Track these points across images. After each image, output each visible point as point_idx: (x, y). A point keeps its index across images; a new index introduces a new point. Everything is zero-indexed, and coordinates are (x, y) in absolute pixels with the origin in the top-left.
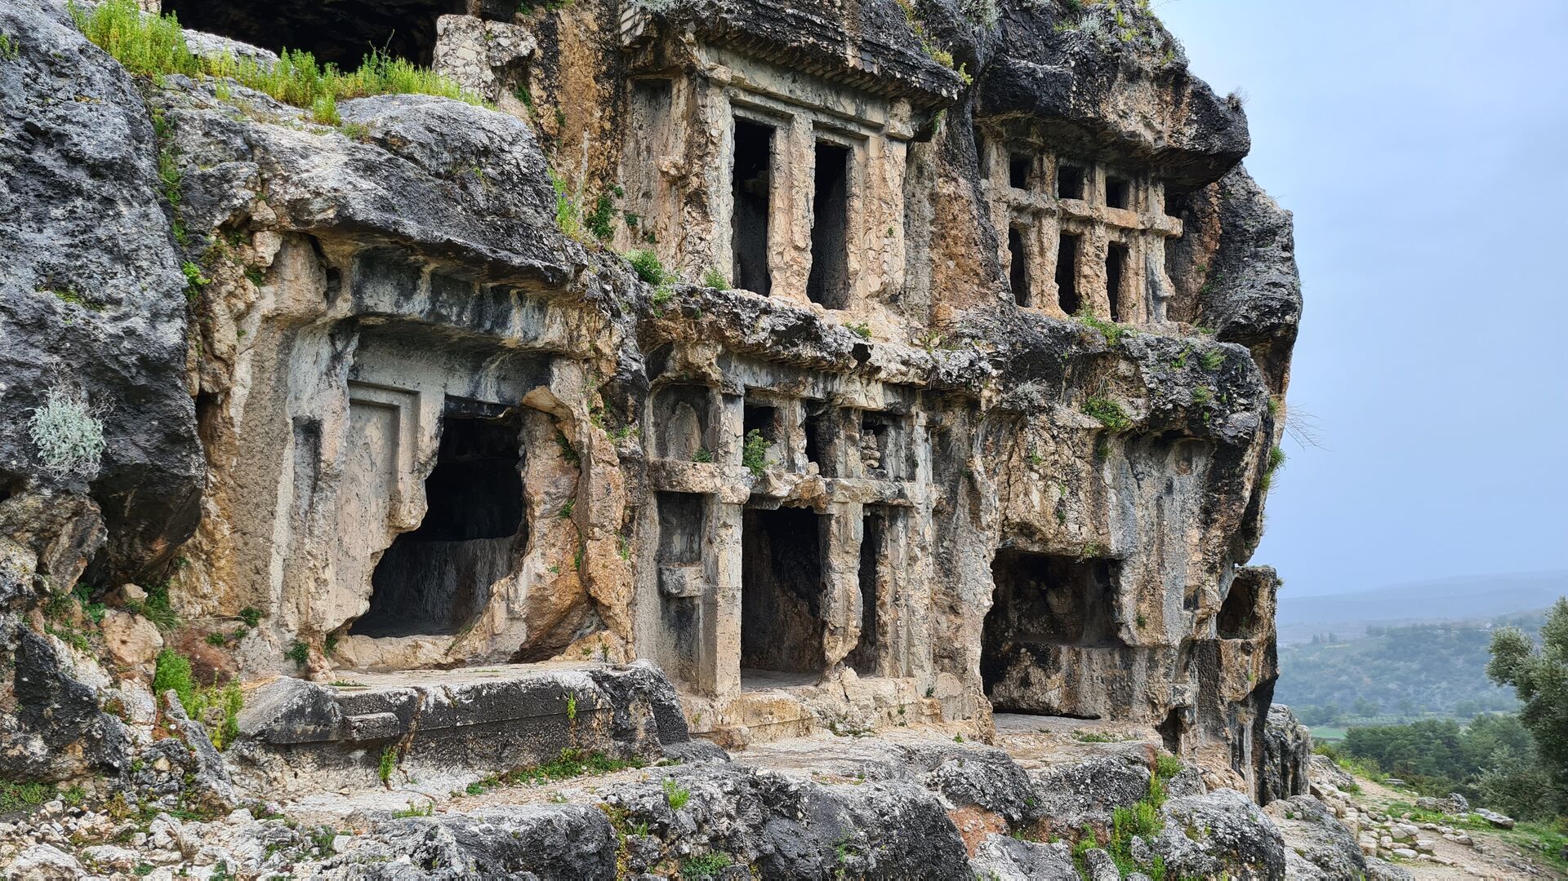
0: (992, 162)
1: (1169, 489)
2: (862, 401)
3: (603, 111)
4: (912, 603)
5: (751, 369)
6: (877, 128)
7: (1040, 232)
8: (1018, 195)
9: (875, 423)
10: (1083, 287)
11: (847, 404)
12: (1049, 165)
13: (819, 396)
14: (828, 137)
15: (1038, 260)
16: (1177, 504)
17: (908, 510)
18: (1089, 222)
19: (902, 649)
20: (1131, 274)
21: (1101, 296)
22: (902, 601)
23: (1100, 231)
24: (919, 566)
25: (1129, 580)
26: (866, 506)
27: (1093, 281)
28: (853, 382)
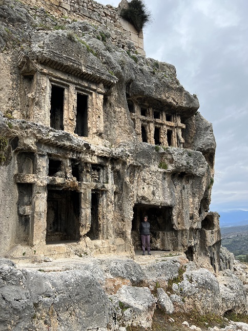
0: (136, 109)
1: (184, 188)
2: (90, 160)
3: (13, 82)
4: (108, 217)
5: (49, 148)
6: (95, 90)
7: (149, 127)
8: (143, 117)
9: (96, 167)
10: (161, 140)
11: (85, 161)
12: (151, 110)
13: (74, 158)
14: (80, 92)
15: (149, 134)
16: (186, 192)
17: (107, 191)
18: (162, 124)
19: (105, 231)
20: (173, 137)
21: (166, 142)
22: (105, 217)
23: (165, 127)
24: (109, 208)
25: (175, 212)
26: (92, 190)
27: (164, 138)
28: (87, 155)
